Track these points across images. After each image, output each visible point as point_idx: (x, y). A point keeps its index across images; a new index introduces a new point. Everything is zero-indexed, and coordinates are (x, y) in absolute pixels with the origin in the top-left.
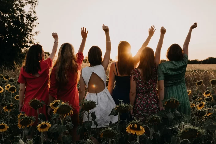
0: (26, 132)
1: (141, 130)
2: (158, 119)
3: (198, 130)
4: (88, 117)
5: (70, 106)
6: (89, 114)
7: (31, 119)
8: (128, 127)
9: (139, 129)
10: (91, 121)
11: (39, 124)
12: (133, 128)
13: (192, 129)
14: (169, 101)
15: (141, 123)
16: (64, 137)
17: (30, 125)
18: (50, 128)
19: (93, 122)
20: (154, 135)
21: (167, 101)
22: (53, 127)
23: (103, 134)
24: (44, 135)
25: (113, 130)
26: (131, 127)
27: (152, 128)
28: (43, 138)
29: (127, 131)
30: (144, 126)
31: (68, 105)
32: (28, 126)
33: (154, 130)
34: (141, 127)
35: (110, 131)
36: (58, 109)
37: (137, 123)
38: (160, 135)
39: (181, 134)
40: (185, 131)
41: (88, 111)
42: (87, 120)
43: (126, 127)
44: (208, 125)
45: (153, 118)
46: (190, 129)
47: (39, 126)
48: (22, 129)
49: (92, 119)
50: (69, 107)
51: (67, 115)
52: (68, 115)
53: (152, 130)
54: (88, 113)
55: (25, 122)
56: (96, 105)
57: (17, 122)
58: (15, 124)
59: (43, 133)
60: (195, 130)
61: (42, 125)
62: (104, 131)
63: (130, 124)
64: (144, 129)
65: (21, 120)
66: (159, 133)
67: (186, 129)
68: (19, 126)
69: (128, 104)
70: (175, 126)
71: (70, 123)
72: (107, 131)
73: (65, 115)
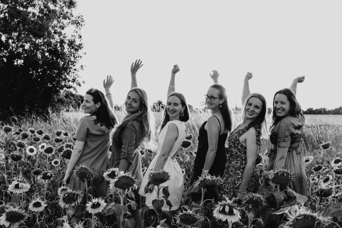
0: (71, 212)
1: (235, 214)
2: (260, 199)
3: (317, 217)
4: (158, 194)
5: (134, 178)
6: (159, 190)
7: (78, 195)
8: (217, 209)
9: (231, 213)
10: (162, 200)
11: (89, 202)
12: (223, 212)
13: (308, 216)
14: (277, 173)
15: (235, 205)
16: (123, 222)
17: (76, 203)
18: (105, 208)
19: (165, 201)
20: (253, 223)
21: (274, 174)
22: (109, 207)
23: (180, 219)
24: (95, 218)
25: (194, 214)
26: (221, 209)
27: (251, 213)
28: (94, 222)
29: (214, 215)
30: (239, 210)
31: (130, 176)
32: (73, 205)
33: (254, 215)
34: (235, 211)
35: (190, 215)
36: (117, 181)
37: (229, 205)
38: (262, 223)
39: (292, 222)
40: (298, 218)
41: (158, 185)
43: (213, 210)
44: (334, 210)
45: (253, 198)
46: (305, 215)
47: (89, 204)
48: (65, 209)
49: (164, 197)
50: (132, 179)
52: (130, 190)
53: (251, 216)
54: (158, 188)
55: (69, 199)
57: (59, 199)
58: (56, 202)
59: (96, 215)
60: (312, 217)
61: (94, 204)
62: (182, 215)
63: (218, 205)
64: (239, 213)
65: (65, 195)
66: (261, 221)
67: (300, 216)
68: (62, 204)
69: (216, 177)
70: (284, 210)
71: (133, 202)
72: (186, 214)
73: (127, 190)
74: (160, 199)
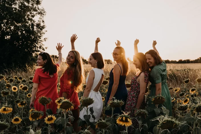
0: (36, 124)
1: (129, 122)
2: (145, 113)
3: (175, 122)
5: (71, 102)
6: (87, 109)
7: (39, 113)
8: (118, 119)
9: (126, 121)
11: (46, 117)
12: (122, 120)
13: (170, 121)
14: (156, 97)
15: (129, 116)
16: (66, 128)
17: (39, 118)
18: (55, 120)
20: (142, 126)
21: (154, 98)
22: (58, 120)
23: (98, 125)
24: (50, 127)
25: (106, 122)
26: (120, 119)
27: (140, 121)
28: (50, 129)
29: (117, 122)
30: (131, 119)
31: (69, 101)
32: (37, 119)
33: (142, 122)
34: (129, 120)
35: (103, 123)
36: (61, 105)
37: (125, 116)
38: (147, 127)
39: (160, 125)
40: (164, 122)
42: (86, 114)
43: (116, 120)
44: (187, 118)
45: (141, 112)
46: (167, 121)
47: (46, 119)
48: (33, 122)
49: (90, 113)
50: (70, 103)
51: (69, 110)
53: (140, 122)
55: (35, 116)
56: (93, 101)
57: (29, 116)
58: (27, 118)
59: (50, 124)
60: (172, 121)
61: (49, 118)
62: (99, 123)
63: (119, 117)
64: (131, 121)
65: (32, 114)
66: (146, 125)
67: (165, 121)
68: (31, 119)
69: (120, 101)
70: (157, 118)
71: (72, 117)
72: (101, 122)
73: (67, 110)
74: (88, 114)
